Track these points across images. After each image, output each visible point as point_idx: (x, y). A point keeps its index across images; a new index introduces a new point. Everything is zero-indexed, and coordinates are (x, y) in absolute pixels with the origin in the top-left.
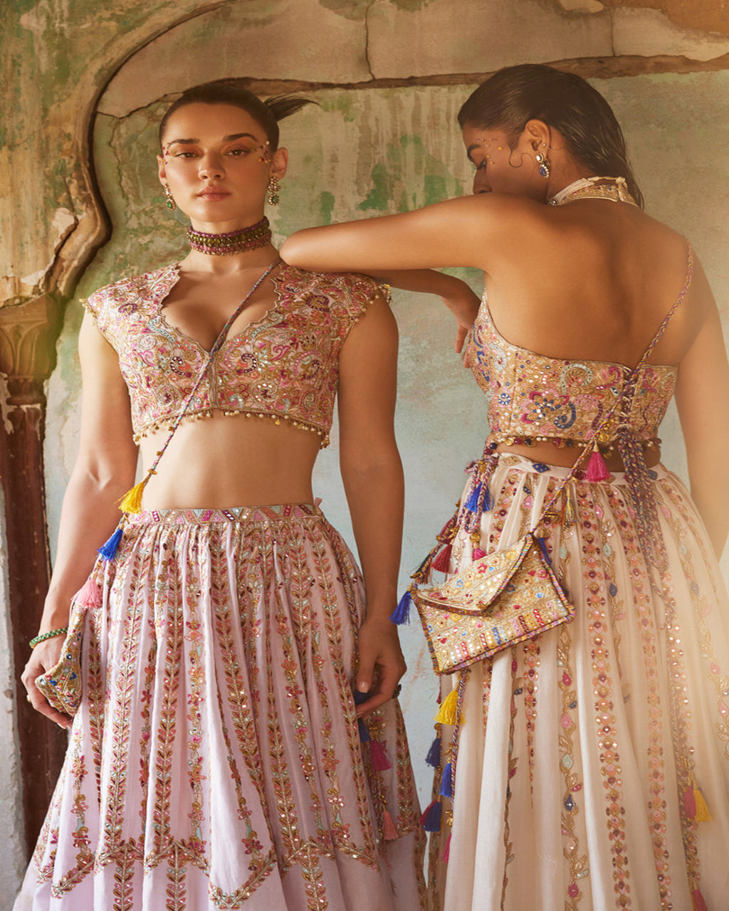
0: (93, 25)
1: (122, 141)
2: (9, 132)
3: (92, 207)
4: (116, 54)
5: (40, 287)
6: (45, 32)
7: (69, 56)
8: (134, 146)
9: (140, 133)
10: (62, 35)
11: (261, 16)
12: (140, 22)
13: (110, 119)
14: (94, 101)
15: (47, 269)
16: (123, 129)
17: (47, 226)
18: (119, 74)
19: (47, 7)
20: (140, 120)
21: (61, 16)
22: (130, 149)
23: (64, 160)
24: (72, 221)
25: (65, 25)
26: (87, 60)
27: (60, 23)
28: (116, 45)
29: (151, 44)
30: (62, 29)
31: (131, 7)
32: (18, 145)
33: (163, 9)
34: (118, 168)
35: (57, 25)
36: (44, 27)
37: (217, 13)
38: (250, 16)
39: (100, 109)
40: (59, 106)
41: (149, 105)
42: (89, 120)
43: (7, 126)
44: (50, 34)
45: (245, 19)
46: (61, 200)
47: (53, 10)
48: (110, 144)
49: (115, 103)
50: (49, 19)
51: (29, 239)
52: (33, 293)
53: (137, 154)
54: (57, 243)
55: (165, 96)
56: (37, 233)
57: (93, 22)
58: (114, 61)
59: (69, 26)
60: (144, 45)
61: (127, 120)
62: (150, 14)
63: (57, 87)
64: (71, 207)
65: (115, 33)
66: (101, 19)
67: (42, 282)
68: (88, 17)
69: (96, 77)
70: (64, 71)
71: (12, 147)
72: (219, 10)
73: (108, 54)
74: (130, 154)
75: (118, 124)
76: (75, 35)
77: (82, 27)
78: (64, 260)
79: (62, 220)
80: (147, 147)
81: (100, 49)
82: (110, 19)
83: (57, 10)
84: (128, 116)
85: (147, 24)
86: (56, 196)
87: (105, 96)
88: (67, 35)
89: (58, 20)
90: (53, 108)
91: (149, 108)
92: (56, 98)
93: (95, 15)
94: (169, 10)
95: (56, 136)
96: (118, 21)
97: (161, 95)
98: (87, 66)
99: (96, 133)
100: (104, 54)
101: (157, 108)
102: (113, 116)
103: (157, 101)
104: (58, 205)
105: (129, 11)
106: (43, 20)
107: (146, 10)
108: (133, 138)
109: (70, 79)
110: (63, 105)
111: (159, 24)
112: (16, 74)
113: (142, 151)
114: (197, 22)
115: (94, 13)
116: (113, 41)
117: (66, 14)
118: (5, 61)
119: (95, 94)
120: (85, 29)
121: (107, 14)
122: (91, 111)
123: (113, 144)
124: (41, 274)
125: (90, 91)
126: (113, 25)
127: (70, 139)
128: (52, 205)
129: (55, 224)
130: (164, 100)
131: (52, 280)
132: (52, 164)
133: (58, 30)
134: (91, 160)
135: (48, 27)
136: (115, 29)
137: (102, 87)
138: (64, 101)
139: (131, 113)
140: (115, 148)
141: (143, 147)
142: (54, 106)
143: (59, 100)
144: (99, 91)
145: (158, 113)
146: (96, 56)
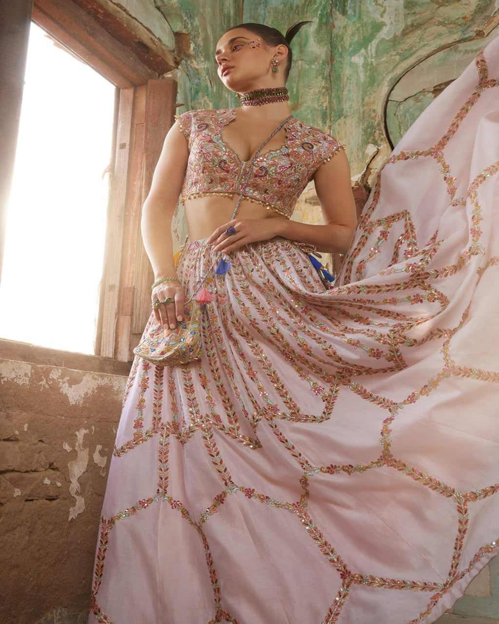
0: (387, 59)
1: (401, 113)
2: (345, 110)
3: (387, 143)
4: (399, 71)
5: (359, 182)
6: (363, 64)
7: (375, 74)
8: (407, 115)
9: (411, 108)
10: (372, 64)
11: (475, 48)
12: (411, 55)
13: (395, 102)
14: (387, 94)
15: (363, 173)
16: (402, 107)
17: (363, 153)
18: (400, 81)
19: (365, 53)
20: (411, 102)
21: (372, 56)
22: (405, 116)
23: (372, 122)
24: (376, 150)
25: (373, 60)
26: (384, 75)
27: (371, 59)
28: (399, 66)
29: (417, 66)
30: (371, 61)
31: (406, 49)
32: (349, 116)
33: (423, 48)
34: (399, 125)
35: (369, 60)
36: (363, 62)
37: (451, 49)
38: (469, 48)
39: (390, 99)
40: (370, 97)
41: (416, 95)
42: (385, 104)
43: (344, 107)
44: (365, 65)
45: (466, 50)
46: (370, 141)
47: (367, 54)
48: (395, 114)
49: (397, 95)
50: (365, 58)
51: (354, 159)
52: (356, 185)
53: (409, 118)
54: (368, 161)
55: (424, 89)
56: (358, 156)
57: (387, 58)
58: (398, 74)
59: (376, 60)
60: (413, 67)
61: (404, 102)
62: (417, 50)
63: (369, 88)
64: (375, 143)
65: (399, 61)
66: (391, 55)
67: (360, 180)
68: (385, 55)
69: (388, 82)
70: (373, 81)
71: (345, 117)
72: (452, 47)
73: (395, 71)
74: (405, 119)
75: (399, 105)
76: (378, 64)
77: (382, 60)
78: (371, 169)
79: (371, 149)
80: (414, 114)
81: (391, 69)
82: (396, 55)
83: (370, 53)
84: (404, 101)
85: (415, 55)
86: (368, 139)
87: (392, 92)
88: (374, 64)
89: (370, 58)
90: (366, 99)
91: (416, 96)
92: (368, 93)
93: (388, 54)
94: (427, 48)
95: (368, 111)
96: (400, 55)
97: (422, 89)
98: (384, 77)
99: (388, 110)
100: (393, 71)
101: (420, 96)
102: (397, 101)
103: (420, 92)
104: (369, 143)
105: (406, 50)
106: (362, 59)
107: (414, 49)
108: (407, 111)
109: (375, 84)
110: (372, 97)
111: (421, 55)
112: (349, 83)
113: (412, 116)
114: (441, 54)
115: (388, 53)
116: (397, 65)
117: (374, 55)
118: (344, 78)
119: (388, 91)
120: (384, 61)
121: (394, 53)
122: (386, 100)
123: (396, 114)
124: (360, 175)
125: (385, 90)
126: (398, 58)
127: (375, 112)
128: (366, 143)
129: (367, 151)
130: (423, 92)
131: (365, 179)
132: (366, 124)
133: (370, 63)
134: (385, 122)
135: (365, 61)
136: (398, 59)
137: (391, 88)
138: (372, 94)
139: (406, 99)
140: (398, 116)
141: (412, 114)
142: (367, 97)
143: (370, 94)
144: (390, 90)
145: (420, 98)
146: (389, 72)
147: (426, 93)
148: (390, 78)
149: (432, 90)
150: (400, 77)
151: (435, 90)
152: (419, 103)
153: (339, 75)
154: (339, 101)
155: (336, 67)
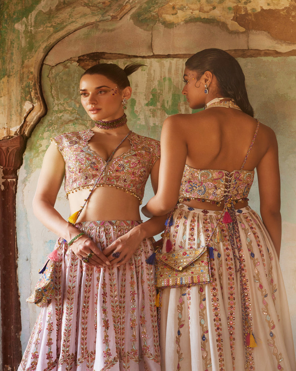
0: (43, 29)
1: (53, 75)
2: (8, 70)
3: (40, 101)
4: (52, 41)
5: (18, 132)
6: (24, 31)
7: (34, 41)
8: (58, 77)
9: (60, 72)
10: (31, 32)
11: (111, 28)
12: (62, 28)
13: (49, 66)
14: (43, 59)
15: (21, 125)
16: (53, 71)
17: (21, 108)
18: (53, 49)
19: (26, 21)
20: (61, 67)
21: (31, 25)
22: (56, 79)
23: (30, 82)
24: (31, 106)
25: (32, 29)
26: (41, 43)
27: (30, 28)
28: (52, 37)
29: (66, 37)
30: (31, 30)
31: (59, 22)
32: (12, 75)
33: (72, 24)
34: (51, 86)
35: (29, 28)
36: (24, 29)
37: (93, 26)
38: (106, 28)
39: (44, 62)
40: (28, 61)
41: (64, 62)
42: (40, 66)
43: (8, 68)
44: (26, 32)
45: (104, 29)
46: (27, 98)
47: (28, 22)
48: (48, 76)
49: (51, 60)
50: (26, 26)
51: (14, 113)
52: (15, 135)
53: (59, 81)
54: (25, 115)
55: (71, 58)
56: (17, 110)
57: (44, 28)
58: (52, 43)
59: (34, 29)
60: (63, 37)
62: (67, 25)
63: (28, 53)
64: (31, 101)
66: (47, 27)
67: (18, 130)
68: (42, 26)
69: (44, 50)
70: (31, 47)
71: (9, 76)
72: (94, 25)
74: (56, 81)
75: (52, 69)
76: (36, 33)
77: (39, 29)
78: (28, 122)
79: (27, 106)
80: (63, 78)
81: (46, 38)
82: (50, 27)
83: (30, 22)
84: (56, 66)
85: (65, 29)
86: (26, 96)
87: (47, 57)
88: (33, 33)
89: (30, 27)
90: (26, 62)
92: (27, 57)
93: (45, 25)
94: (74, 24)
95: (27, 72)
96: (54, 28)
97: (69, 58)
98: (40, 45)
99: (43, 72)
100: (48, 41)
101: (68, 63)
102: (50, 66)
103: (68, 60)
104: (26, 100)
105: (58, 24)
106: (24, 26)
107: (65, 24)
108: (57, 75)
109: (33, 50)
110: (30, 60)
111: (70, 30)
112: (12, 47)
113: (61, 80)
114: (85, 30)
115: (44, 24)
116: (51, 35)
117: (33, 24)
118: (8, 42)
119: (43, 56)
120: (40, 30)
121: (49, 25)
122: (41, 63)
124: (18, 127)
125: (41, 55)
126: (52, 29)
127: (32, 74)
128: (23, 100)
129: (24, 107)
130: (70, 60)
131: (23, 130)
132: (25, 83)
133: (29, 30)
134: (40, 82)
135: (26, 29)
136: (52, 31)
137: (46, 53)
138: (31, 58)
139: (57, 65)
140: (50, 78)
141: (61, 78)
142: (27, 60)
143: (29, 58)
144: (44, 56)
145: (68, 65)
146: (44, 41)
147: (73, 61)
148: (45, 46)
149: (77, 59)
150: (53, 45)
151: (79, 60)
152: (67, 69)
153: (4, 39)
154: (4, 62)
155: (2, 31)
